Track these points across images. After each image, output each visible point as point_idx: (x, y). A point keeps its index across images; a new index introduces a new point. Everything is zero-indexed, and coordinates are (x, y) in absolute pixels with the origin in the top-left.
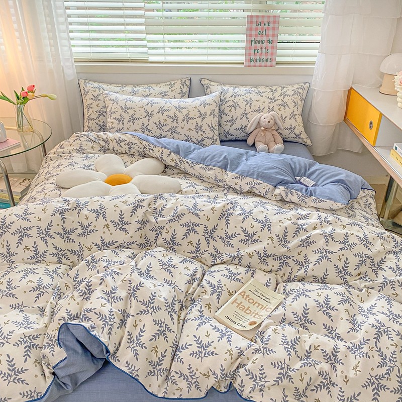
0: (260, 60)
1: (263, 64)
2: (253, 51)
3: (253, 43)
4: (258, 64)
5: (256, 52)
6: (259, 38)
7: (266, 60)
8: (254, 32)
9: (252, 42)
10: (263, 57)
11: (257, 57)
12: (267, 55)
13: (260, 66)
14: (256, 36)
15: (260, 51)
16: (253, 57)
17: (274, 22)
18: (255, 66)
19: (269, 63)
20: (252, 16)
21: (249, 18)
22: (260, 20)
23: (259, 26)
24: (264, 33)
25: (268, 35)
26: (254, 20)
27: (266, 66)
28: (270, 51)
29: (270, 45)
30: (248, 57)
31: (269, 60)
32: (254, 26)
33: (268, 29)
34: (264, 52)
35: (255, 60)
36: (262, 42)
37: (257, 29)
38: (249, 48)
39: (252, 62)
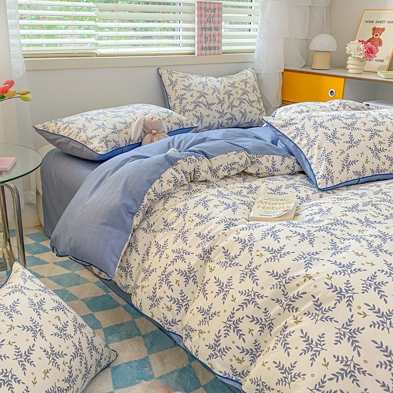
0: (210, 48)
1: (212, 52)
2: (203, 39)
4: (208, 52)
5: (206, 39)
6: (208, 26)
7: (215, 48)
9: (202, 29)
10: (212, 45)
11: (208, 46)
12: (214, 43)
13: (210, 54)
14: (206, 23)
15: (209, 39)
16: (204, 46)
17: (219, 9)
18: (206, 55)
19: (216, 51)
20: (201, 2)
21: (199, 4)
22: (208, 6)
23: (207, 13)
24: (212, 20)
25: (214, 23)
26: (203, 6)
27: (214, 54)
28: (217, 38)
29: (217, 32)
30: (200, 46)
31: (217, 48)
32: (203, 12)
33: (214, 16)
34: (212, 39)
35: (206, 49)
36: (210, 29)
37: (206, 16)
38: (200, 36)
39: (204, 50)
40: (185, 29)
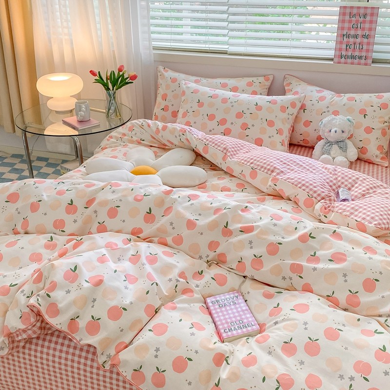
0: (353, 57)
1: (356, 61)
2: (344, 46)
3: (345, 37)
4: (349, 61)
6: (352, 32)
7: (360, 57)
8: (346, 25)
10: (357, 53)
11: (350, 54)
12: (361, 51)
13: (352, 64)
14: (349, 29)
15: (352, 47)
16: (344, 53)
17: (372, 15)
18: (346, 63)
19: (363, 61)
20: (345, 7)
21: (342, 9)
22: (355, 11)
23: (354, 19)
24: (359, 27)
25: (363, 29)
26: (348, 11)
27: (359, 64)
28: (365, 47)
29: (365, 40)
30: (338, 53)
31: (364, 58)
32: (347, 18)
33: (364, 22)
34: (358, 48)
35: (346, 57)
36: (356, 36)
37: (350, 22)
38: (339, 43)
39: (343, 59)
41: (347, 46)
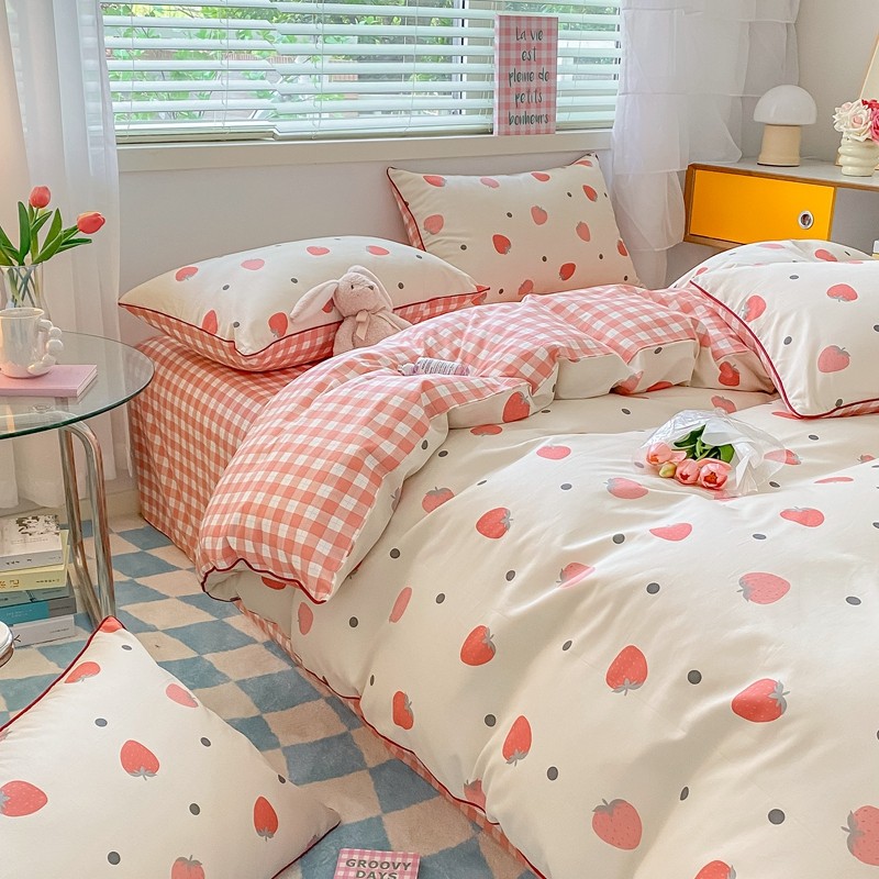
0: (528, 120)
1: (533, 127)
2: (513, 99)
3: (512, 79)
4: (523, 127)
5: (519, 100)
6: (523, 69)
7: (539, 119)
8: (513, 55)
9: (510, 76)
10: (533, 112)
11: (522, 114)
12: (539, 107)
13: (528, 133)
14: (518, 63)
15: (525, 99)
16: (513, 114)
17: (549, 33)
18: (518, 133)
19: (543, 126)
20: (508, 18)
21: (504, 22)
22: (524, 26)
23: (523, 41)
24: (532, 57)
25: (539, 62)
26: (513, 25)
27: (538, 132)
28: (544, 97)
29: (544, 83)
30: (505, 114)
31: (544, 119)
32: (513, 39)
33: (539, 47)
34: (534, 100)
35: (518, 120)
36: (529, 77)
37: (518, 47)
38: (505, 92)
39: (513, 124)
40: (473, 76)
41: (517, 98)
